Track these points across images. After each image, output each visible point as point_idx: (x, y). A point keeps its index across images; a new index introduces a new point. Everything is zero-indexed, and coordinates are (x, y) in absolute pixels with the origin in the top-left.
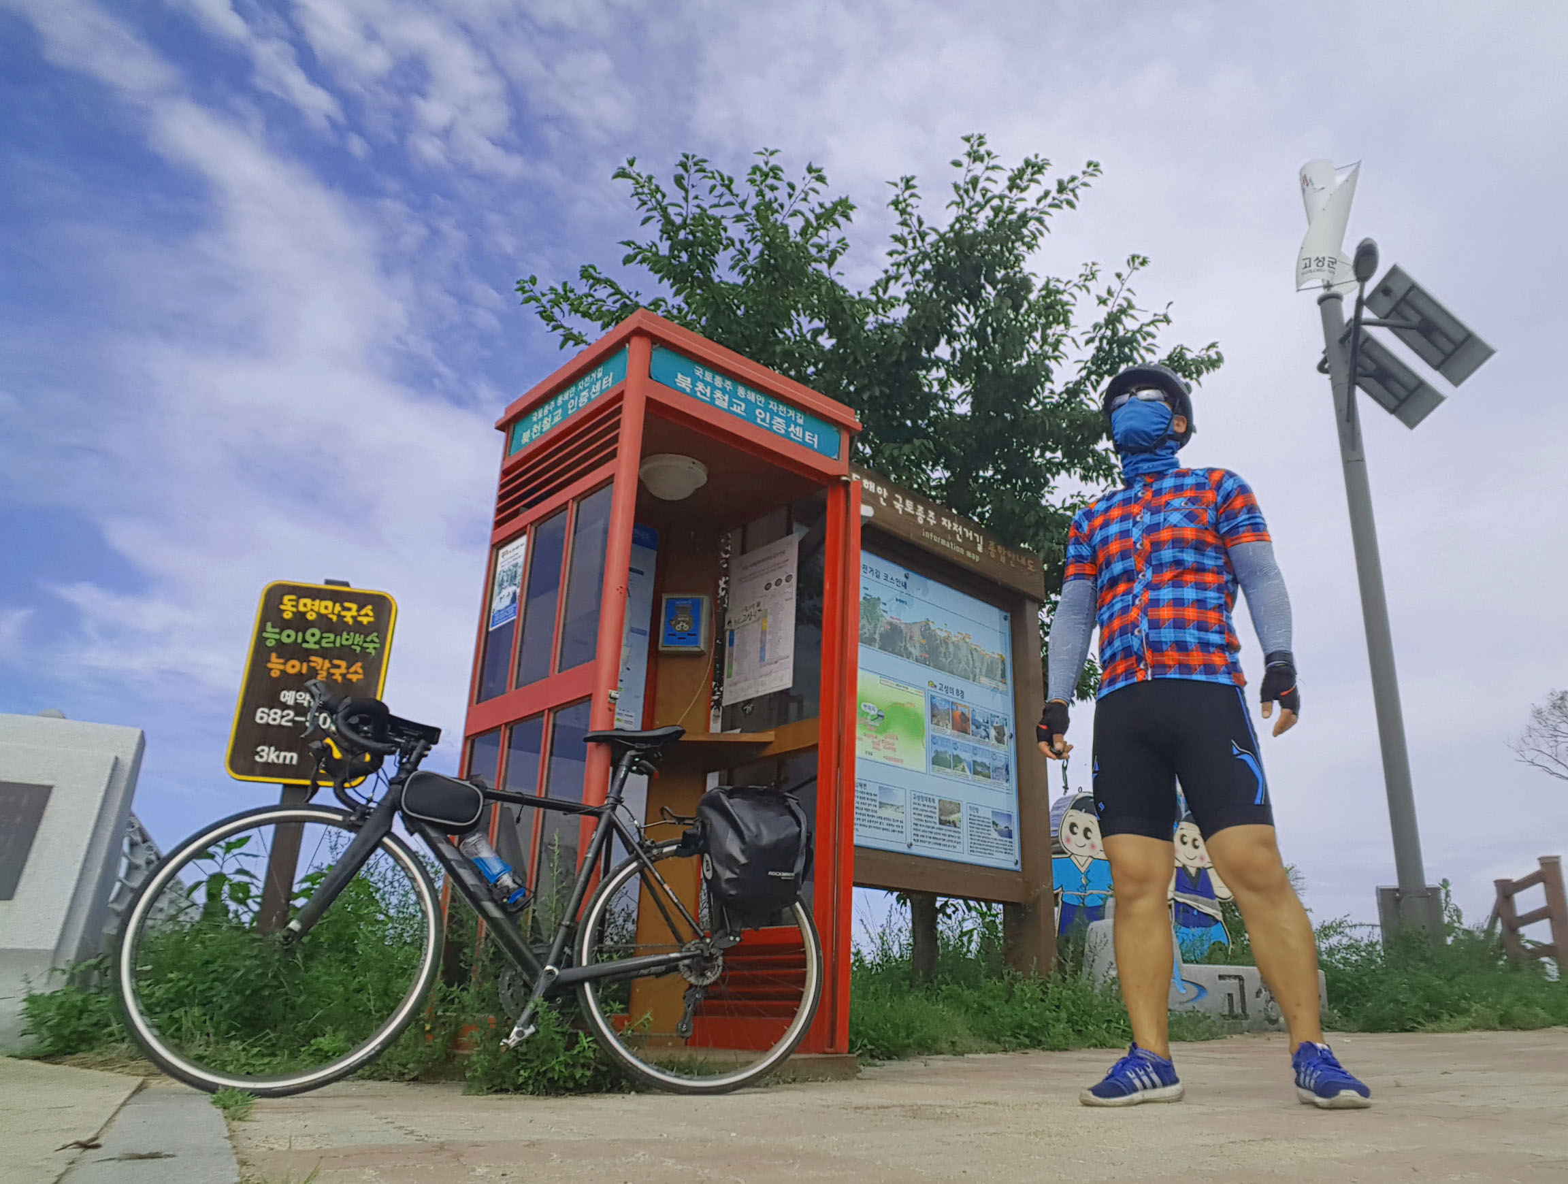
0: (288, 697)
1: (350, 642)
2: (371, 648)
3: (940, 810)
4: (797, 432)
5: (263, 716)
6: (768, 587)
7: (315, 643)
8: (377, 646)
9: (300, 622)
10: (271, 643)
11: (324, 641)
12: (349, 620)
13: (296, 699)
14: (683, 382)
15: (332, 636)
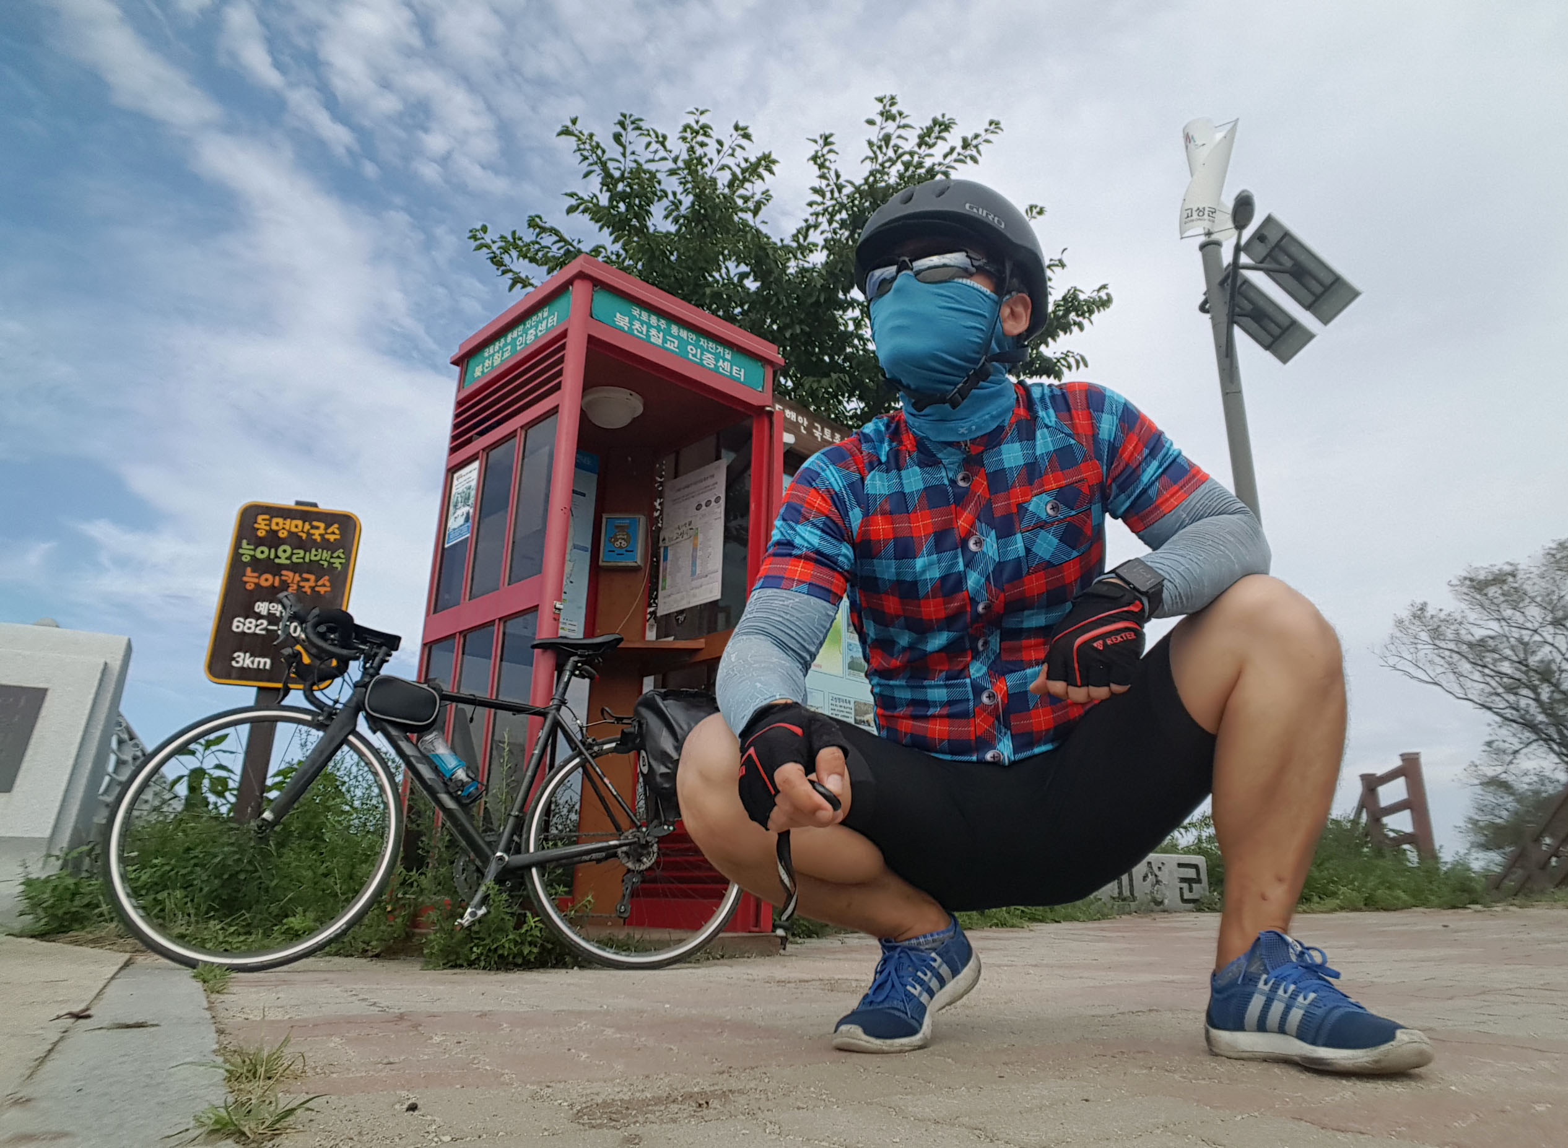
0: (262, 607)
1: (318, 558)
2: (337, 563)
3: (855, 710)
4: (725, 367)
5: (239, 625)
6: (699, 507)
7: (287, 559)
8: (343, 561)
9: (273, 540)
10: (246, 559)
11: (295, 557)
12: (318, 538)
13: (269, 610)
14: (622, 321)
15: (302, 552)
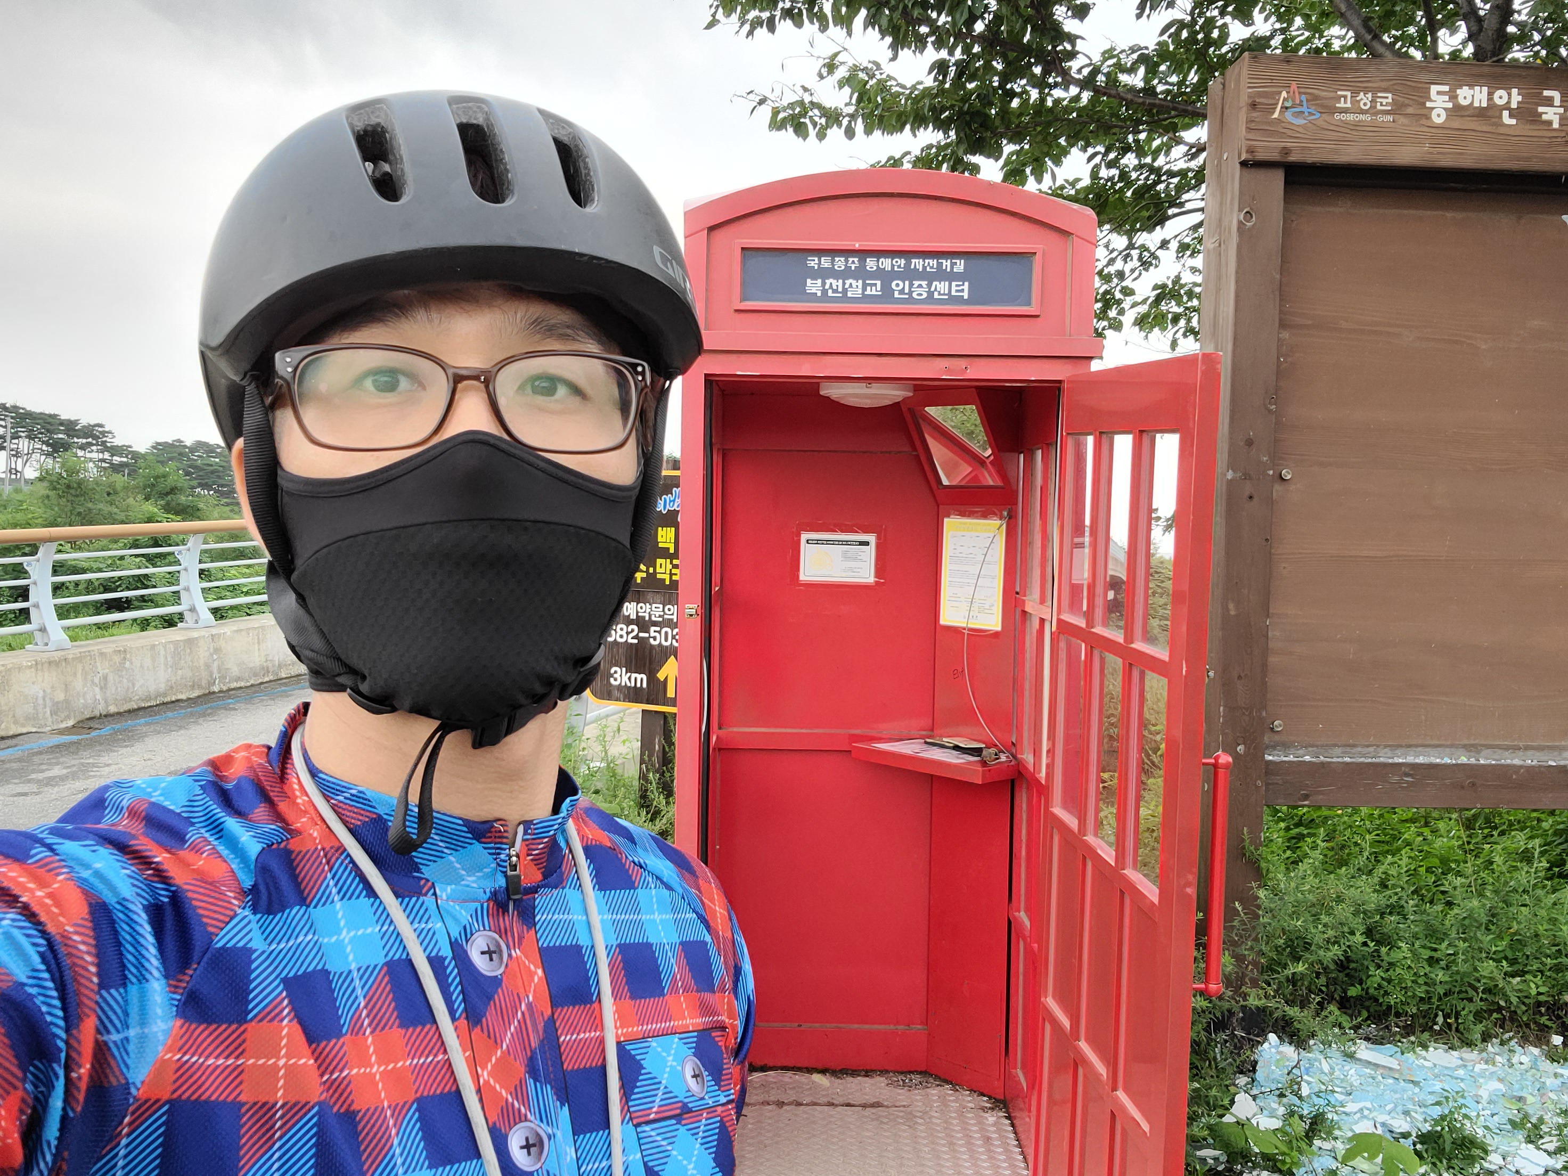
0: (630, 610)
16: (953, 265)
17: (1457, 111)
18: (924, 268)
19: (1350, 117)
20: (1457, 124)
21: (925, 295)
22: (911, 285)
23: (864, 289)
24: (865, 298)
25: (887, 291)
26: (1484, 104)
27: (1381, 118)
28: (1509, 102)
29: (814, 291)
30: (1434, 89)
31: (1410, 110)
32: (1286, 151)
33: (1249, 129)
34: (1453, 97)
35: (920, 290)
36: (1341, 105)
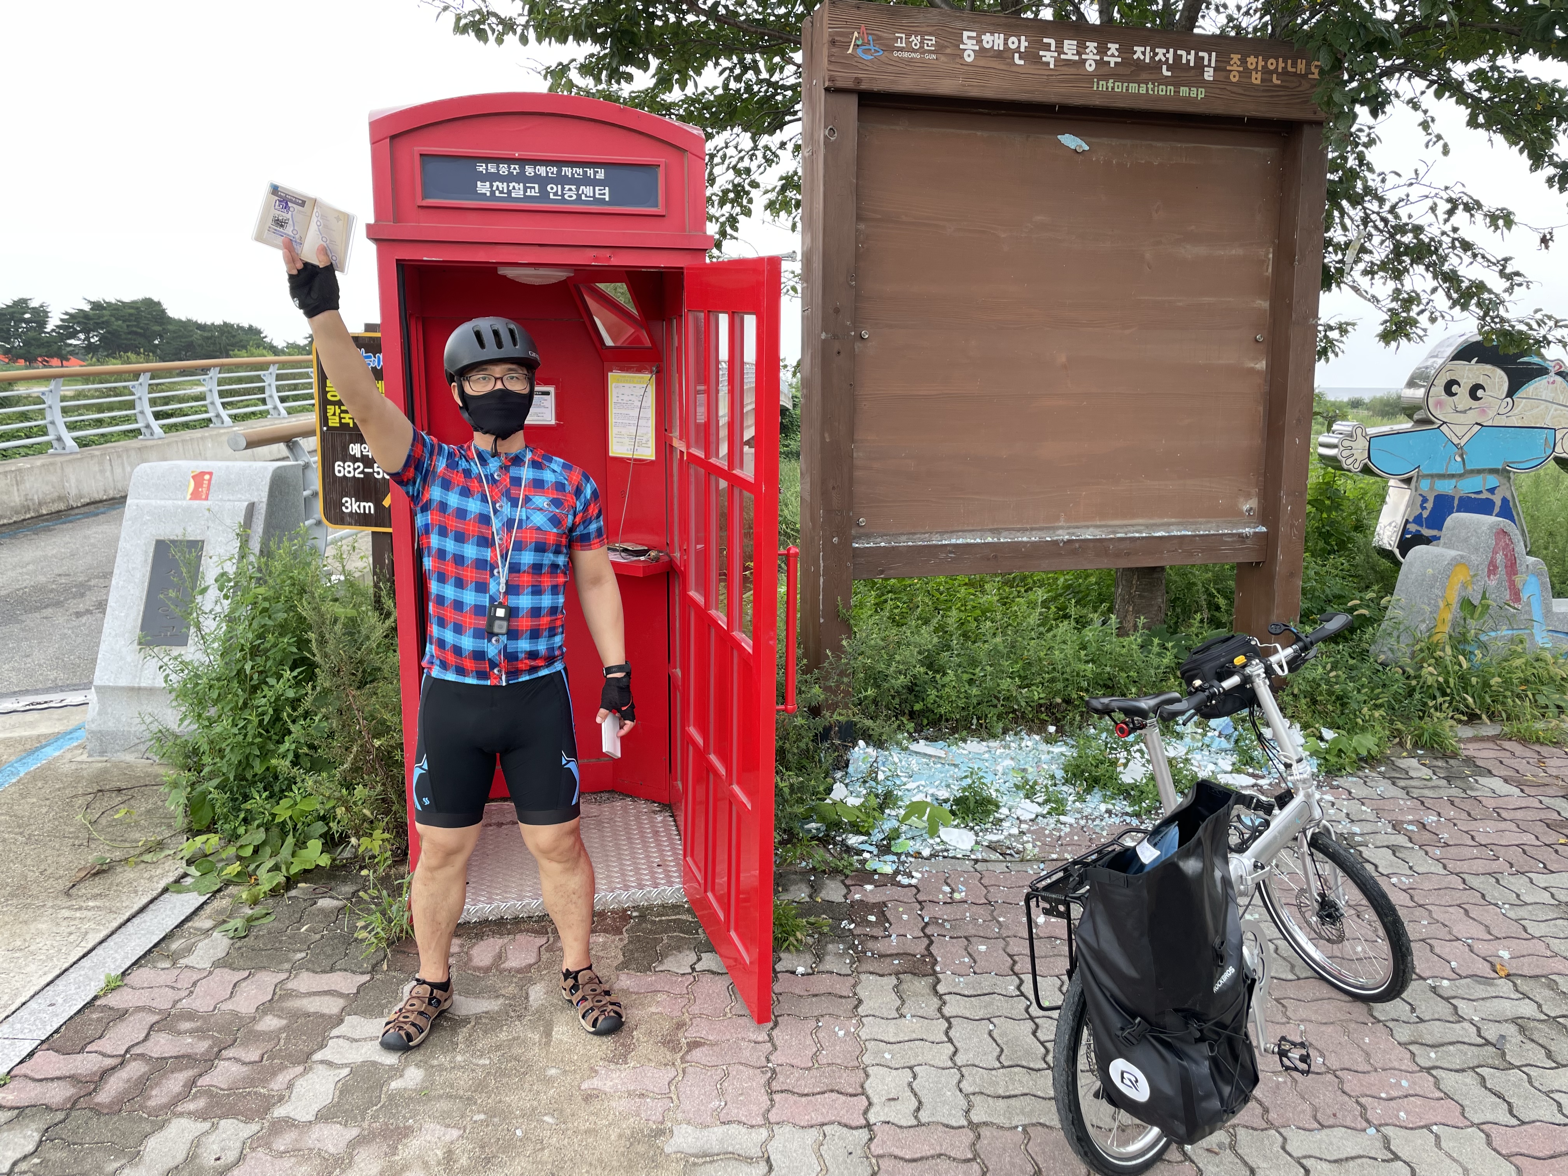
0: (355, 450)
5: (343, 469)
16: (595, 173)
17: (982, 52)
18: (573, 175)
19: (906, 55)
20: (982, 63)
21: (575, 197)
22: (563, 189)
23: (525, 191)
24: (526, 198)
25: (544, 193)
26: (1001, 48)
27: (927, 56)
28: (1019, 47)
29: (483, 191)
30: (966, 34)
31: (948, 51)
32: (858, 81)
33: (830, 62)
34: (979, 42)
35: (570, 193)
36: (899, 45)
